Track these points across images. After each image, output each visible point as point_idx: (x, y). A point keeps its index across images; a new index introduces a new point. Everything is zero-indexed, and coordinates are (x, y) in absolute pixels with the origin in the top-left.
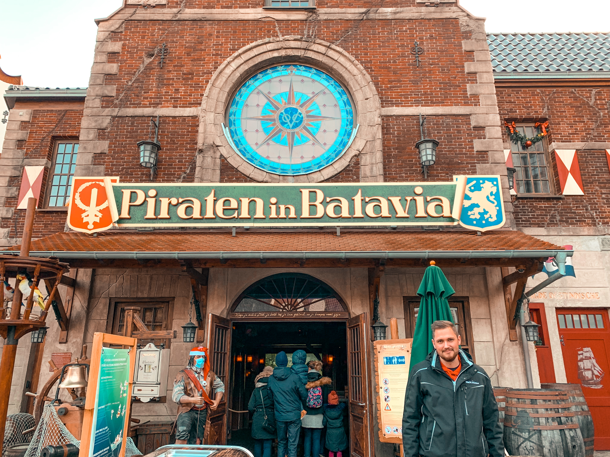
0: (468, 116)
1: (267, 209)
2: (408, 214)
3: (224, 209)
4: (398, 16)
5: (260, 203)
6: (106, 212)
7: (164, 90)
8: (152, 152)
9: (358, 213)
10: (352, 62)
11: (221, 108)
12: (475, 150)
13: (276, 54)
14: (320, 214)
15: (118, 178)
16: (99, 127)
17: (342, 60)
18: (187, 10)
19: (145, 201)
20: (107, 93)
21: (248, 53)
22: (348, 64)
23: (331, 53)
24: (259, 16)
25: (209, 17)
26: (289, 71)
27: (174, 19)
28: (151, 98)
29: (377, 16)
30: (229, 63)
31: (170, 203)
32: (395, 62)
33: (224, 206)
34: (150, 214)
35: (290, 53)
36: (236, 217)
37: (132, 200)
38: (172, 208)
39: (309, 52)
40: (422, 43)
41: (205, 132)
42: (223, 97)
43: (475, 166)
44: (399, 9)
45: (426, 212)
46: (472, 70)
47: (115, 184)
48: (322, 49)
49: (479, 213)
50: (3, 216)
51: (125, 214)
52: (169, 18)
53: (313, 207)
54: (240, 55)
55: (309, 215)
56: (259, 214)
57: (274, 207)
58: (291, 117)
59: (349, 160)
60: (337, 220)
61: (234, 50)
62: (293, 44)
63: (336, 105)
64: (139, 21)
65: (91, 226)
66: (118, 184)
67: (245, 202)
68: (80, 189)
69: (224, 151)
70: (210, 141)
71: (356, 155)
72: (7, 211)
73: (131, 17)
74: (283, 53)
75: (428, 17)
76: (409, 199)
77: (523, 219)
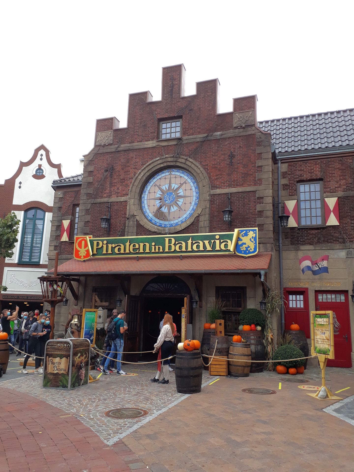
0: (254, 192)
1: (150, 249)
2: (212, 249)
3: (133, 249)
4: (223, 137)
5: (148, 245)
6: (88, 251)
7: (112, 189)
8: (106, 222)
9: (190, 249)
10: (197, 167)
11: (137, 196)
12: (257, 210)
13: (162, 166)
14: (173, 250)
15: (92, 236)
16: (86, 209)
17: (193, 166)
18: (122, 146)
19: (102, 246)
20: (89, 192)
21: (149, 166)
24: (154, 145)
25: (131, 148)
26: (169, 173)
27: (116, 151)
28: (107, 193)
29: (212, 138)
30: (140, 173)
31: (112, 247)
32: (220, 164)
33: (133, 247)
34: (104, 252)
35: (169, 164)
36: (138, 252)
37: (98, 246)
38: (113, 249)
39: (177, 162)
40: (234, 151)
41: (129, 210)
42: (138, 191)
43: (256, 219)
44: (224, 132)
45: (220, 247)
46: (260, 164)
47: (91, 239)
48: (183, 161)
50: (55, 245)
51: (95, 252)
52: (114, 151)
53: (170, 247)
54: (145, 168)
55: (169, 250)
56: (147, 251)
57: (153, 247)
58: (170, 197)
59: (194, 219)
60: (181, 252)
61: (143, 165)
62: (170, 159)
63: (191, 189)
64: (101, 154)
65: (82, 257)
66: (92, 239)
67: (142, 245)
68: (78, 242)
69: (137, 218)
70: (132, 213)
71: (197, 216)
72: (57, 242)
73: (97, 152)
74: (165, 164)
75: (239, 135)
76: (213, 241)
77: (301, 240)
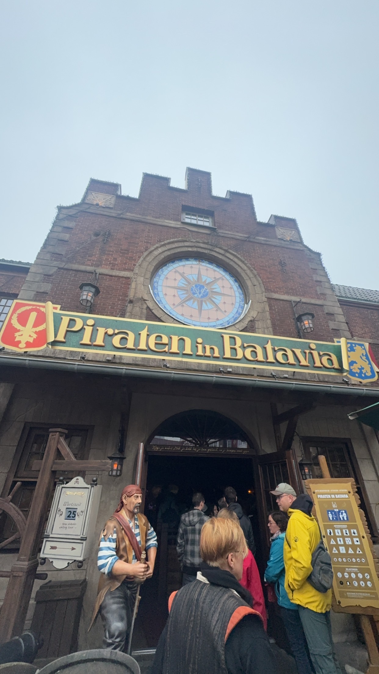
0: (322, 306)
1: (195, 347)
2: (309, 363)
3: (156, 344)
4: (268, 243)
5: (188, 341)
6: (42, 334)
7: (104, 258)
10: (243, 262)
11: (149, 276)
12: (331, 328)
13: (189, 249)
14: (240, 355)
15: (59, 307)
16: (46, 273)
17: (236, 260)
18: (128, 214)
19: (83, 329)
20: (57, 251)
21: (171, 244)
22: (240, 263)
23: (228, 255)
24: (179, 226)
25: (142, 220)
26: (198, 263)
27: (118, 217)
28: (93, 261)
29: (255, 240)
30: (157, 248)
31: (106, 333)
33: (156, 340)
34: (86, 340)
35: (200, 250)
36: (167, 351)
37: (69, 326)
38: (107, 337)
39: (212, 252)
40: (285, 260)
41: (135, 289)
42: (151, 268)
44: (268, 239)
45: (322, 363)
46: (318, 279)
47: (55, 311)
48: (222, 252)
49: (359, 368)
51: (60, 338)
52: (114, 216)
53: (233, 351)
54: (165, 245)
55: (231, 356)
56: (188, 350)
57: (200, 347)
58: (200, 290)
59: (247, 323)
60: (254, 363)
61: (160, 242)
62: (202, 245)
63: (231, 288)
64: (91, 213)
65: (23, 345)
66: (58, 311)
67: (175, 339)
68: (20, 311)
69: (150, 304)
70: (139, 295)
71: (251, 321)
73: (85, 210)
74: (194, 250)
75: (286, 247)
76: (307, 352)
